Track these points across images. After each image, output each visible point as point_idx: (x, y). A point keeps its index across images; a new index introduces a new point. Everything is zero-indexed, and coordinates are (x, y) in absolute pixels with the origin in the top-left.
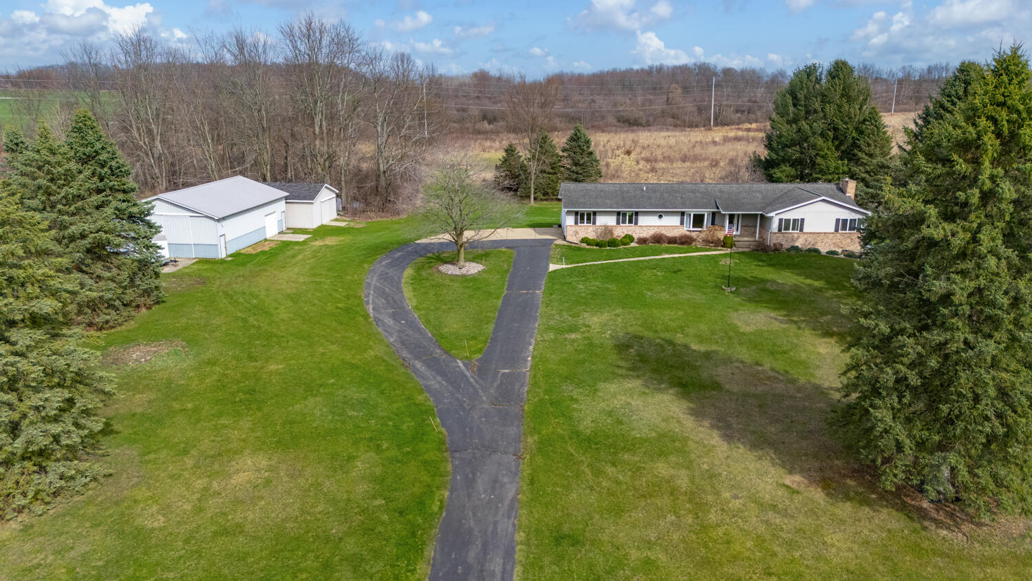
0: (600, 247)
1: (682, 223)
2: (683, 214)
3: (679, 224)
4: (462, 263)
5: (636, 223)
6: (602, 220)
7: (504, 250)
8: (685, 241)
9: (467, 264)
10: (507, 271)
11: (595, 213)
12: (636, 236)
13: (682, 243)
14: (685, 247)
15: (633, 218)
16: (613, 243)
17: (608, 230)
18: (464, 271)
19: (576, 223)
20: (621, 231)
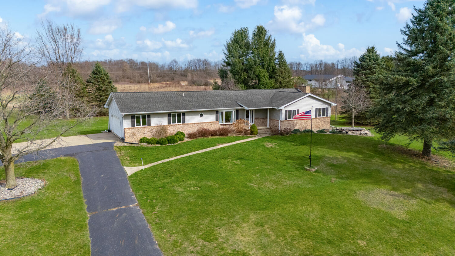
0: (161, 144)
1: (217, 119)
2: (217, 112)
3: (214, 120)
4: (12, 182)
5: (184, 122)
6: (156, 122)
7: (63, 158)
8: (223, 133)
9: (20, 182)
10: (77, 183)
11: (149, 116)
12: (186, 132)
13: (221, 135)
14: (225, 137)
15: (180, 117)
16: (171, 140)
17: (163, 129)
18: (16, 192)
19: (133, 125)
20: (174, 129)
